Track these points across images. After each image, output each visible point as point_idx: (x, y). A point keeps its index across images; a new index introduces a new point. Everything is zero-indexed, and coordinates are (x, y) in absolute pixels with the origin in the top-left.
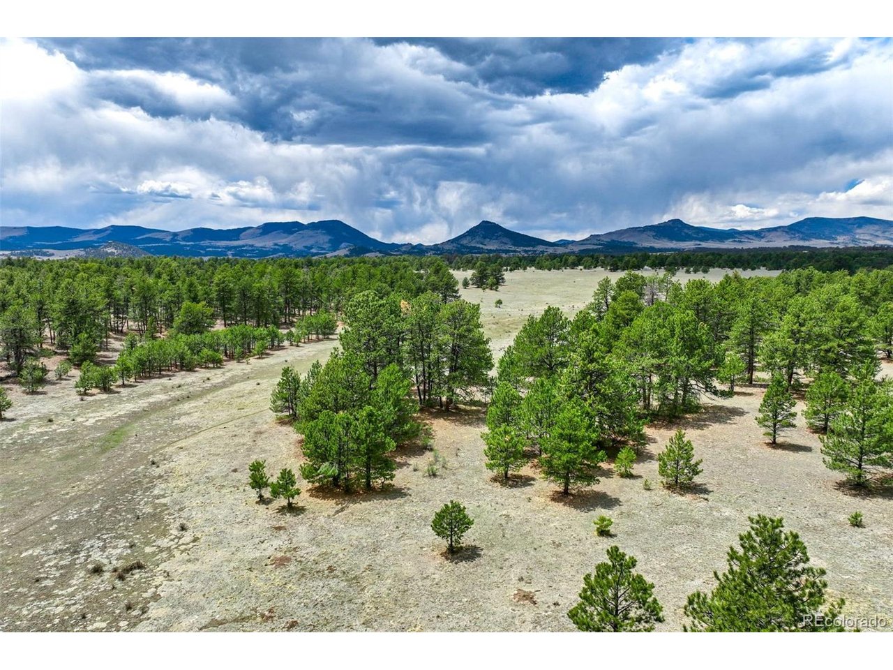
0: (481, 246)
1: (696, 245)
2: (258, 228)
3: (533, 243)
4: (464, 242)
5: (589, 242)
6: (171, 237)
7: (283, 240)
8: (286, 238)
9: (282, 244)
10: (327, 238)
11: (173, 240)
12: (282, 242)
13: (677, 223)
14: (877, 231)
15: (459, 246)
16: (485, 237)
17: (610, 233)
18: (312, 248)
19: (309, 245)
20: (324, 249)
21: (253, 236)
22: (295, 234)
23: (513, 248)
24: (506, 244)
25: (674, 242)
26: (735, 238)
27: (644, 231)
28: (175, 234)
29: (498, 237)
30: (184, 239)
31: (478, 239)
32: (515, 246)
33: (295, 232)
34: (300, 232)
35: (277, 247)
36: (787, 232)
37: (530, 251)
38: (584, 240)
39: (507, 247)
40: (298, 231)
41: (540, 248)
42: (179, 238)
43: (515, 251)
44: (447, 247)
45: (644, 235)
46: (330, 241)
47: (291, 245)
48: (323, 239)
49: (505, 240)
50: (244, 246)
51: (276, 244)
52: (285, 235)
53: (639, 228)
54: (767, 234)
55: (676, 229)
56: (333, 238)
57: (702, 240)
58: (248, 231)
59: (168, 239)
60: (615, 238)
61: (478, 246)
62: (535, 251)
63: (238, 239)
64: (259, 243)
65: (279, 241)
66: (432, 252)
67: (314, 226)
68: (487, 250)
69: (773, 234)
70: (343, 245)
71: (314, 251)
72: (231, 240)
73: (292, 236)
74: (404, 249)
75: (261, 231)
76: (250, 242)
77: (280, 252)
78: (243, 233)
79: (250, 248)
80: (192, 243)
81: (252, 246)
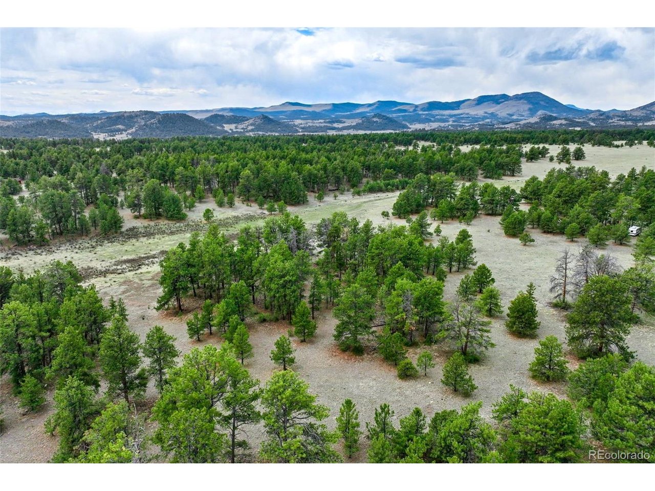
2: (474, 100)
6: (413, 108)
7: (492, 109)
8: (494, 107)
9: (490, 112)
10: (527, 107)
11: (415, 110)
12: (490, 110)
15: (649, 112)
18: (513, 115)
19: (511, 113)
20: (523, 116)
21: (470, 106)
22: (501, 104)
28: (416, 106)
30: (423, 109)
34: (505, 102)
35: (486, 115)
40: (503, 102)
42: (418, 109)
44: (635, 114)
46: (529, 109)
47: (497, 113)
48: (525, 108)
50: (462, 114)
51: (486, 113)
52: (494, 105)
56: (532, 107)
58: (466, 103)
59: (411, 110)
63: (459, 109)
64: (473, 112)
67: (517, 97)
70: (540, 112)
71: (515, 117)
72: (453, 110)
73: (499, 106)
74: (592, 116)
75: (476, 102)
76: (467, 111)
77: (488, 118)
78: (463, 104)
79: (466, 116)
80: (427, 112)
81: (468, 114)
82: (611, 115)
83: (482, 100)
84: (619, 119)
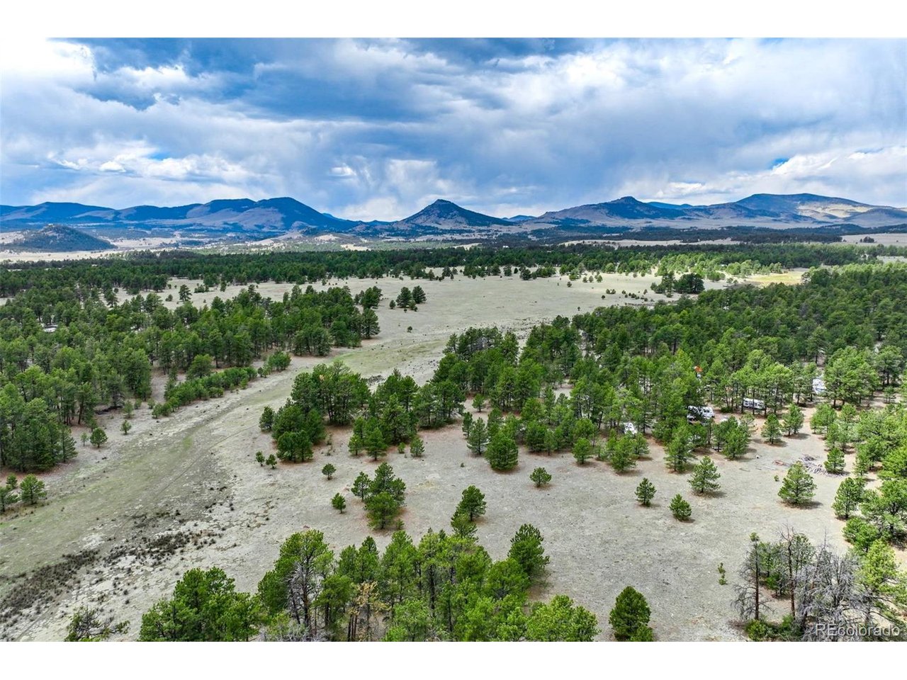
0: (436, 225)
1: (647, 222)
2: (206, 205)
3: (488, 222)
4: (419, 221)
5: (543, 220)
6: (113, 216)
7: (234, 218)
8: (236, 216)
9: (231, 223)
10: (279, 216)
11: (115, 219)
12: (232, 220)
13: (630, 200)
14: (818, 207)
15: (413, 226)
16: (440, 216)
17: (565, 211)
18: (263, 227)
19: (260, 224)
20: (276, 228)
21: (200, 215)
22: (244, 213)
23: (468, 228)
24: (460, 223)
25: (627, 219)
26: (685, 214)
27: (598, 208)
28: (117, 213)
29: (452, 216)
30: (128, 217)
31: (433, 218)
32: (469, 224)
33: (246, 209)
34: (250, 210)
35: (226, 226)
36: (734, 209)
37: (484, 231)
38: (539, 218)
39: (461, 227)
40: (247, 209)
41: (495, 227)
42: (121, 216)
43: (469, 231)
44: (402, 227)
45: (597, 213)
46: (283, 219)
47: (241, 224)
48: (276, 217)
49: (460, 219)
50: (191, 225)
51: (226, 223)
52: (235, 213)
53: (594, 205)
54: (716, 211)
55: (629, 207)
56: (285, 216)
57: (653, 217)
58: (195, 209)
59: (110, 217)
60: (568, 215)
61: (433, 225)
62: (489, 231)
63: (185, 218)
64: (208, 222)
65: (230, 219)
66: (386, 233)
67: (264, 204)
68: (442, 230)
69: (720, 211)
70: (296, 224)
71: (265, 230)
72: (178, 219)
73: (242, 214)
74: (358, 229)
75: (209, 209)
76: (198, 221)
77: (230, 231)
78: (191, 211)
79: (199, 228)
80: (136, 222)
81: (201, 225)
82: (378, 227)
83: (217, 206)
84: (388, 233)
